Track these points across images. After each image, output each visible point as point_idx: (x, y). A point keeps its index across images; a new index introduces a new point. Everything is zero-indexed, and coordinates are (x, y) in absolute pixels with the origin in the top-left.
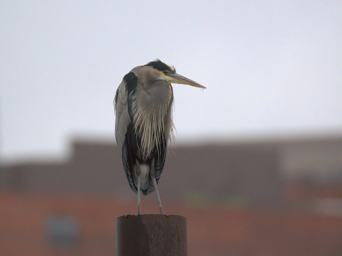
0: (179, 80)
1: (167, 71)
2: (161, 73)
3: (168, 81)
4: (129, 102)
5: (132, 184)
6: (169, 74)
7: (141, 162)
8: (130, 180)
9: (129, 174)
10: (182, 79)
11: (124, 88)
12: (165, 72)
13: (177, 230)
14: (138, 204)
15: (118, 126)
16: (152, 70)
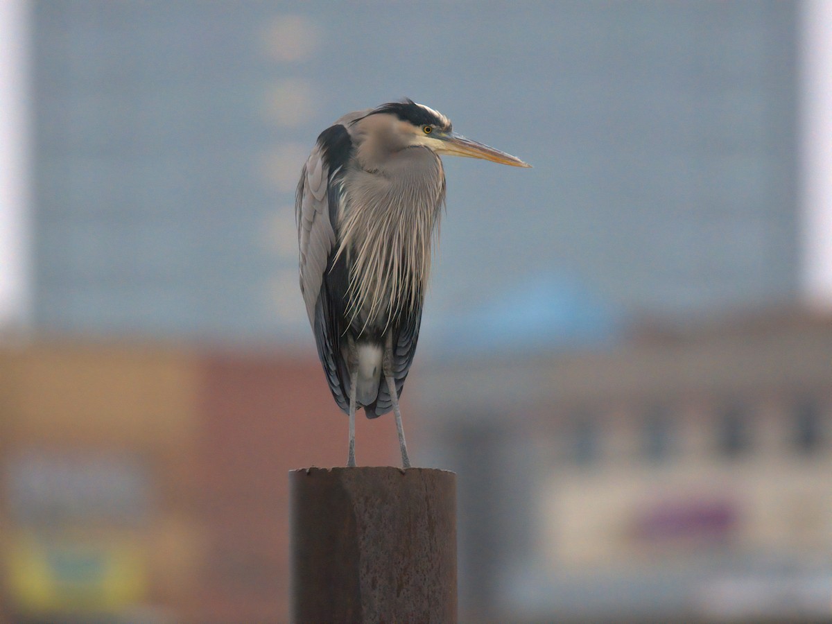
0: (462, 148)
1: (434, 127)
2: (419, 131)
3: (433, 149)
4: (332, 195)
5: (338, 392)
6: (437, 134)
7: (363, 339)
8: (333, 381)
9: (333, 368)
10: (470, 145)
11: (320, 163)
12: (428, 130)
13: (428, 504)
14: (350, 438)
15: (304, 254)
16: (397, 125)
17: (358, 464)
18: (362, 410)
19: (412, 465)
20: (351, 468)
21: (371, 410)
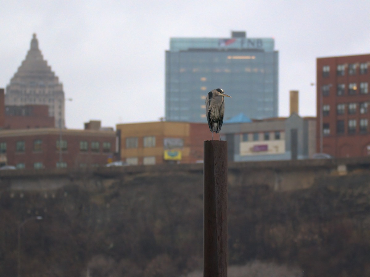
0: (225, 95)
2: (219, 93)
3: (221, 95)
4: (210, 101)
7: (215, 122)
9: (210, 126)
12: (221, 93)
16: (217, 92)
17: (214, 140)
18: (215, 132)
19: (222, 140)
20: (213, 141)
21: (216, 132)
